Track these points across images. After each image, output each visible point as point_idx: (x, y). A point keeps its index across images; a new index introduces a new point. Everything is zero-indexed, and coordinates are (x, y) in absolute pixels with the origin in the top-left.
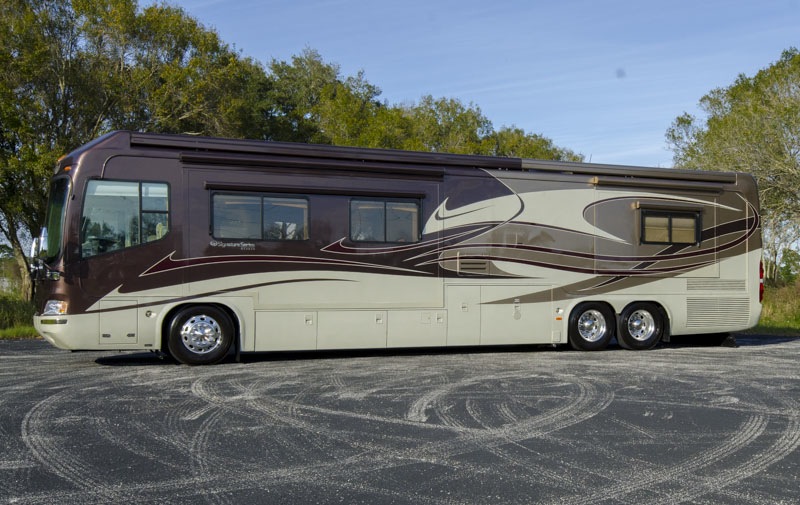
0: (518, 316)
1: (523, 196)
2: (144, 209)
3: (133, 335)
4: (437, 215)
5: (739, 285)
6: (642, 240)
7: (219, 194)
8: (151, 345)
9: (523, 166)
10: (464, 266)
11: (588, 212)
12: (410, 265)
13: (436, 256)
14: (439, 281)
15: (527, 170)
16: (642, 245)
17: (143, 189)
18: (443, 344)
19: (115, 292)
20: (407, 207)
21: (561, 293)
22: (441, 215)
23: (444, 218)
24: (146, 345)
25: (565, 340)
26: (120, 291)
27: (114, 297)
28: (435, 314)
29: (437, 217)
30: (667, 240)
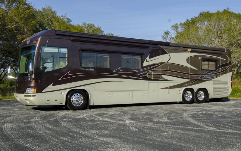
0: (169, 93)
1: (171, 54)
2: (60, 57)
5: (226, 83)
6: (202, 69)
7: (83, 52)
8: (62, 104)
10: (154, 77)
11: (189, 60)
12: (139, 76)
13: (146, 74)
14: (147, 81)
15: (170, 46)
16: (202, 71)
17: (60, 50)
18: (148, 102)
19: (51, 86)
21: (181, 86)
22: (148, 60)
24: (60, 104)
26: (53, 85)
27: (51, 87)
28: (146, 92)
30: (208, 69)
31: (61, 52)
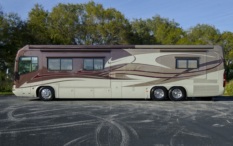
0: (133, 90)
1: (136, 56)
2: (32, 63)
3: (30, 93)
4: (108, 62)
6: (177, 67)
8: (34, 96)
9: (135, 47)
10: (117, 76)
11: (157, 60)
12: (101, 76)
13: (108, 73)
14: (109, 80)
15: (136, 48)
16: (177, 69)
17: (32, 58)
18: (111, 98)
19: (26, 83)
20: (100, 60)
21: (148, 84)
22: (110, 62)
23: (110, 63)
25: (149, 97)
26: (27, 83)
28: (108, 89)
29: (109, 63)
30: (186, 67)
31: (34, 60)
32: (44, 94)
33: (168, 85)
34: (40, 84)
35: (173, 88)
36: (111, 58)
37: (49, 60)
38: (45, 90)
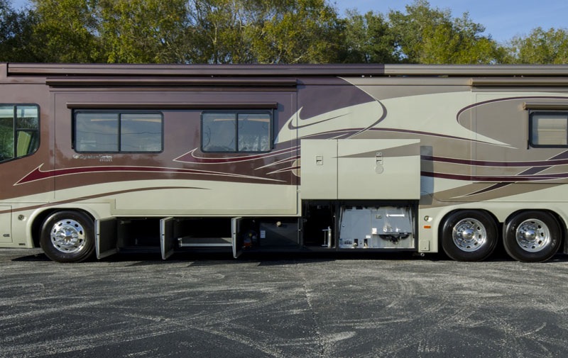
1: (385, 102)
2: (19, 128)
3: (8, 235)
4: (290, 124)
6: (531, 143)
7: (81, 113)
8: (24, 244)
9: (386, 72)
11: (462, 116)
12: (262, 173)
13: (289, 164)
14: (292, 187)
15: (387, 76)
16: (531, 148)
17: (18, 111)
20: (261, 118)
22: (294, 124)
23: (297, 128)
24: (20, 244)
25: (435, 249)
29: (291, 127)
30: (565, 143)
31: (25, 116)
32: (61, 236)
33: (502, 207)
34: (47, 201)
35: (520, 216)
36: (299, 111)
37: (80, 117)
38: (64, 222)
